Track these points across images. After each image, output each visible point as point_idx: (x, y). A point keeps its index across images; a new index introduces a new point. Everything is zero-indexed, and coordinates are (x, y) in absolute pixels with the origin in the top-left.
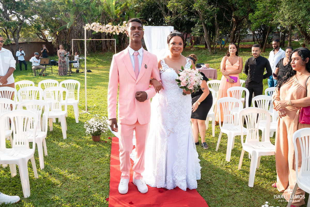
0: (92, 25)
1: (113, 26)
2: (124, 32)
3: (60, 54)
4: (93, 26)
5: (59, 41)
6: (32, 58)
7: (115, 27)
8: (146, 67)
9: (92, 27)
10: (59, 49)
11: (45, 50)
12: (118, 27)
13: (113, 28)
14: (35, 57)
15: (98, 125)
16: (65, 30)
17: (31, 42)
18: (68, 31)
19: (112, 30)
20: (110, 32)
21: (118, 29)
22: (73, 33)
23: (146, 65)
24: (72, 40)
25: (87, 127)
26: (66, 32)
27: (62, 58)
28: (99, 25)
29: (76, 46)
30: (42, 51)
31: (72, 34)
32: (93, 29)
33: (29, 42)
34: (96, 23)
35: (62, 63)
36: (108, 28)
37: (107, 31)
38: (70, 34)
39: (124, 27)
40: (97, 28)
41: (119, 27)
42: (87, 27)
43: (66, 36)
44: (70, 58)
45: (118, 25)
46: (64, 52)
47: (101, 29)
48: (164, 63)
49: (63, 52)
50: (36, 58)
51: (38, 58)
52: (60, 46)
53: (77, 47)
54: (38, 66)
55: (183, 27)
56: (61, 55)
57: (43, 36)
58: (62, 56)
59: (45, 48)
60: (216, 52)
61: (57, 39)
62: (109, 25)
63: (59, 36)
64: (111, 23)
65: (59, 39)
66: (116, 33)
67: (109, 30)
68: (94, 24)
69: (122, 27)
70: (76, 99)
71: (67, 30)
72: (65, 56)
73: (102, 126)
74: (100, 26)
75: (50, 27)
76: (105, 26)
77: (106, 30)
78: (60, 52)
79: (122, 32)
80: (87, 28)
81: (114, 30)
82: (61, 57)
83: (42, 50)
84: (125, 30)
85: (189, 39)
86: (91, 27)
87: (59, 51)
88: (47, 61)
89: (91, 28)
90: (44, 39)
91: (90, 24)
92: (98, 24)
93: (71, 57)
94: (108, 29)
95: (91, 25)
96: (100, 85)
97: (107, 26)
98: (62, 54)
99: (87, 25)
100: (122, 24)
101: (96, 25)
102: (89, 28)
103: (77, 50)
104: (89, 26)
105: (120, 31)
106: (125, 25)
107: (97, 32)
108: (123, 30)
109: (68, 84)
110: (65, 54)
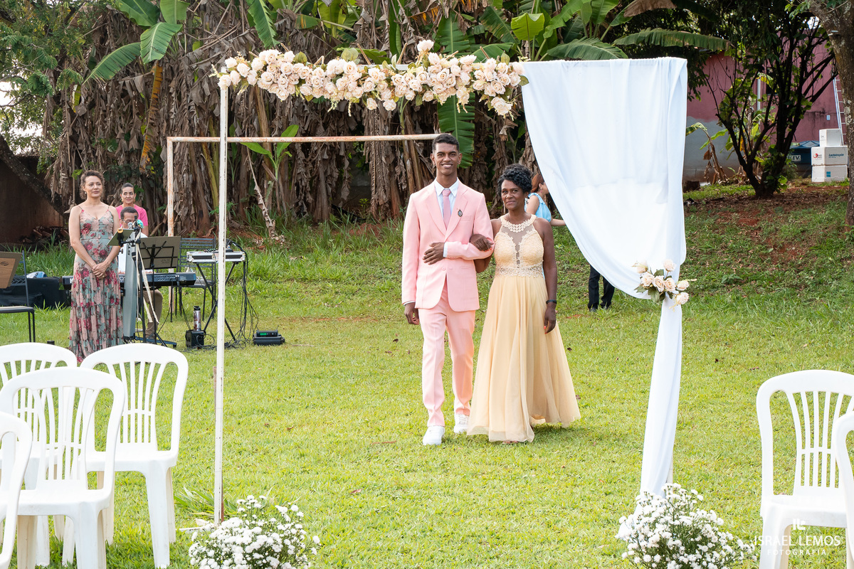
0: (257, 62)
1: (362, 67)
2: (419, 95)
3: (87, 227)
4: (265, 69)
5: (82, 147)
7: (377, 71)
9: (259, 74)
10: (79, 200)
12: (392, 73)
13: (365, 76)
16: (128, 80)
18: (147, 85)
19: (359, 86)
20: (348, 96)
21: (389, 80)
22: (179, 98)
24: (170, 140)
26: (133, 88)
27: (97, 257)
28: (294, 63)
29: (194, 184)
31: (169, 107)
32: (264, 83)
34: (276, 52)
35: (92, 284)
36: (341, 75)
37: (334, 94)
38: (158, 105)
39: (420, 70)
40: (281, 79)
41: (397, 72)
42: (233, 72)
43: (128, 115)
44: (153, 257)
45: (389, 62)
46: (108, 216)
47: (301, 82)
49: (106, 221)
52: (90, 179)
53: (199, 187)
56: (87, 237)
58: (95, 241)
61: (74, 139)
62: (346, 64)
63: (83, 117)
64: (354, 53)
65: (83, 135)
66: (380, 103)
67: (346, 89)
68: (267, 55)
69: (410, 71)
71: (138, 79)
74: (300, 65)
76: (325, 69)
77: (330, 87)
78: (86, 218)
79: (410, 96)
80: (234, 78)
81: (368, 86)
82: (87, 247)
84: (426, 87)
86: (254, 73)
87: (78, 214)
89: (252, 80)
91: (250, 59)
92: (290, 55)
93: (154, 248)
94: (339, 81)
95: (252, 65)
97: (336, 65)
98: (95, 229)
99: (230, 62)
100: (411, 56)
101: (280, 63)
102: (243, 79)
103: (205, 207)
104: (243, 67)
105: (401, 91)
106: (425, 58)
107: (282, 96)
108: (416, 84)
109: (127, 365)
110: (120, 229)
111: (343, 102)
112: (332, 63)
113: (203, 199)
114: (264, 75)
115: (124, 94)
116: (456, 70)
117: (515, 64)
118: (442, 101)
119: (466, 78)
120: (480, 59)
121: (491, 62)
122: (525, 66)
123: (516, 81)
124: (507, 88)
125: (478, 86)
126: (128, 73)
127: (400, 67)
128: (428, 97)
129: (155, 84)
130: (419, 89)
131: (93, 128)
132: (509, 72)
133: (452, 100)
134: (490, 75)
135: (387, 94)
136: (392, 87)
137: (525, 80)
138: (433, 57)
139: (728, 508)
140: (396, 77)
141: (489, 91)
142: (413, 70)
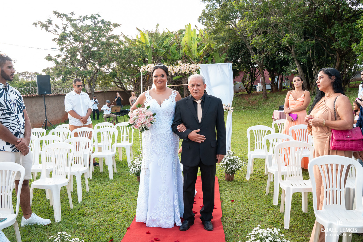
0: (147, 66)
2: (179, 71)
3: (132, 101)
4: (149, 68)
5: (137, 89)
6: (104, 106)
7: (170, 67)
11: (119, 98)
12: (173, 67)
14: (106, 105)
17: (108, 92)
18: (147, 78)
21: (173, 69)
24: (148, 86)
25: (131, 166)
26: (145, 78)
30: (116, 100)
31: (150, 81)
32: (148, 71)
33: (106, 91)
34: (151, 64)
38: (148, 81)
39: (179, 67)
42: (143, 69)
43: (144, 83)
45: (173, 65)
46: (136, 98)
50: (108, 106)
51: (109, 106)
52: (133, 92)
54: (110, 115)
55: (276, 67)
57: (121, 85)
59: (119, 95)
60: (314, 93)
61: (135, 87)
63: (137, 84)
65: (137, 87)
68: (149, 65)
70: (130, 142)
78: (132, 99)
79: (177, 72)
82: (132, 104)
83: (116, 98)
85: (288, 81)
86: (147, 68)
88: (119, 109)
89: (146, 70)
90: (121, 88)
98: (134, 101)
99: (142, 67)
100: (177, 64)
101: (151, 66)
102: (145, 70)
104: (144, 67)
105: (175, 71)
106: (180, 64)
108: (178, 69)
109: (123, 126)
114: (148, 69)
115: (143, 79)
116: (186, 66)
117: (197, 65)
118: (183, 73)
119: (188, 68)
120: (191, 64)
121: (193, 64)
122: (199, 65)
123: (198, 68)
124: (196, 69)
125: (190, 69)
127: (175, 66)
128: (181, 72)
129: (148, 78)
130: (179, 70)
131: (139, 85)
132: (196, 66)
133: (186, 72)
134: (192, 67)
135: (172, 72)
136: (173, 70)
137: (200, 68)
138: (181, 64)
139: (242, 151)
141: (193, 70)
142: (177, 67)
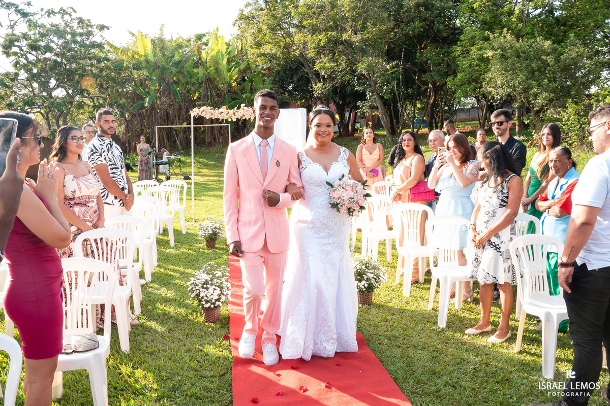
0: (201, 110)
1: (228, 111)
2: (241, 117)
3: (141, 150)
4: (203, 111)
7: (231, 111)
8: (278, 164)
9: (202, 113)
10: (140, 142)
13: (228, 113)
15: (213, 227)
16: (141, 111)
18: (146, 112)
19: (227, 115)
21: (234, 114)
22: (155, 116)
23: (278, 161)
24: (157, 127)
26: (143, 113)
28: (210, 110)
29: (159, 137)
31: (152, 118)
32: (203, 115)
34: (206, 107)
35: (144, 164)
36: (222, 113)
37: (221, 118)
38: (149, 117)
39: (242, 111)
40: (207, 114)
42: (195, 112)
43: (142, 120)
44: (158, 157)
45: (234, 109)
46: (147, 146)
47: (212, 114)
48: (305, 156)
49: (146, 148)
52: (142, 137)
55: (347, 100)
56: (142, 152)
58: (143, 153)
61: (127, 126)
62: (224, 109)
63: (130, 121)
64: (225, 107)
66: (232, 119)
67: (223, 116)
68: (203, 108)
69: (240, 112)
71: (144, 110)
72: (150, 153)
73: (218, 228)
74: (212, 110)
75: (117, 107)
76: (218, 111)
77: (220, 115)
78: (141, 147)
79: (239, 118)
80: (195, 114)
81: (229, 115)
82: (142, 154)
84: (243, 115)
85: (363, 119)
86: (200, 112)
87: (139, 146)
89: (200, 114)
91: (199, 109)
92: (209, 108)
96: (208, 196)
97: (221, 110)
98: (144, 150)
99: (194, 110)
100: (239, 108)
101: (207, 110)
102: (197, 114)
103: (162, 144)
105: (237, 116)
106: (243, 108)
107: (207, 118)
108: (241, 115)
110: (150, 151)
111: (223, 120)
112: (220, 110)
113: (162, 141)
115: (140, 114)
118: (247, 119)
126: (141, 109)
127: (237, 110)
128: (244, 118)
133: (250, 119)
135: (234, 117)
138: (245, 108)
140: (236, 113)
